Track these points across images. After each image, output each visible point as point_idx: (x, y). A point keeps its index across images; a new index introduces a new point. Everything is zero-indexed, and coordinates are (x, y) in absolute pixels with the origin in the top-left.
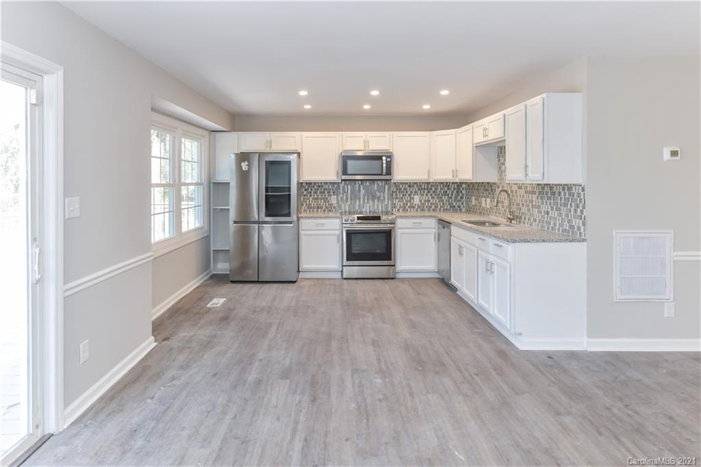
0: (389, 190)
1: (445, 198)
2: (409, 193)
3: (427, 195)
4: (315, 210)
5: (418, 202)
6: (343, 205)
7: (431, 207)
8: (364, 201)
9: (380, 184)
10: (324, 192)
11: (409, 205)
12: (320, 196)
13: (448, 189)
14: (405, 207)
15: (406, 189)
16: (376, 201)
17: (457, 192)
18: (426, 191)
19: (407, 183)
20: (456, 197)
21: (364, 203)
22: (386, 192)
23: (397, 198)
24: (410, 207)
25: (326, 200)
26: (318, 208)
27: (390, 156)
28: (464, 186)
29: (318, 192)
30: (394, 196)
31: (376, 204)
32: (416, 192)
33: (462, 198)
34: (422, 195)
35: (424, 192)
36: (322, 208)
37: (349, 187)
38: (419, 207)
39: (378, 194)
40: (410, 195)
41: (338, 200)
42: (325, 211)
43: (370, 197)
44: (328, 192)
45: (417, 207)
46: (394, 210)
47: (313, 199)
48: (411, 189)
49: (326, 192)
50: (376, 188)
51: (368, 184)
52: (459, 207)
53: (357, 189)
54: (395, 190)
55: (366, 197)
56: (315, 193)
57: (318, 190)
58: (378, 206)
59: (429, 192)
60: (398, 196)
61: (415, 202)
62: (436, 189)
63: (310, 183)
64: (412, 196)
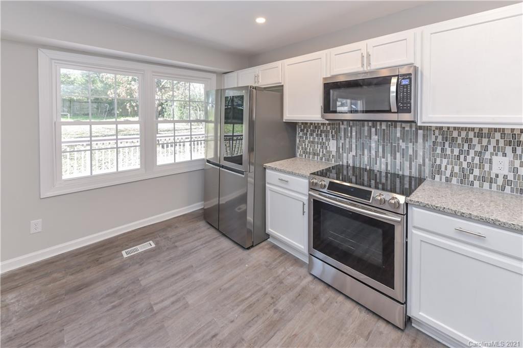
0: (426, 138)
2: (478, 148)
4: (311, 156)
5: (505, 172)
6: (345, 155)
8: (377, 152)
9: (408, 128)
10: (321, 135)
11: (477, 172)
12: (316, 140)
14: (466, 177)
15: (468, 141)
16: (398, 155)
19: (473, 129)
21: (377, 155)
22: (421, 143)
23: (445, 156)
24: (483, 179)
25: (322, 144)
26: (314, 154)
29: (315, 134)
30: (439, 151)
31: (397, 160)
32: (497, 149)
36: (318, 155)
37: (354, 129)
38: (508, 182)
39: (403, 145)
40: (479, 154)
41: (338, 148)
42: (321, 159)
43: (388, 148)
44: (326, 136)
45: (500, 181)
47: (309, 142)
48: (485, 141)
49: (323, 134)
50: (398, 135)
51: (384, 127)
53: (366, 134)
54: (440, 140)
55: (381, 148)
56: (311, 135)
57: (314, 131)
58: (402, 165)
60: (449, 152)
61: (495, 170)
63: (306, 123)
64: (487, 156)
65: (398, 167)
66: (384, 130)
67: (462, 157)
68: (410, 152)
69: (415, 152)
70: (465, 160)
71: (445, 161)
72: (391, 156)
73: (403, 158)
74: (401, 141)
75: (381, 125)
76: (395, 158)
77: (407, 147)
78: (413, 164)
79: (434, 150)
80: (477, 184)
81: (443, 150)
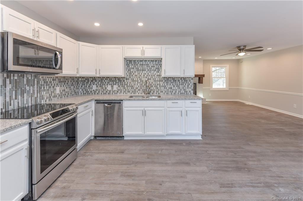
0: (38, 82)
1: (72, 87)
2: (53, 85)
3: (63, 86)
5: (59, 92)
7: (65, 94)
8: (11, 96)
9: (30, 78)
11: (53, 95)
13: (74, 81)
14: (50, 97)
15: (51, 82)
16: (25, 95)
17: (77, 83)
18: (63, 83)
20: (77, 87)
21: (11, 99)
22: (36, 86)
23: (44, 90)
24: (54, 97)
27: (61, 53)
28: (80, 79)
31: (25, 98)
32: (57, 84)
33: (79, 87)
34: (61, 86)
35: (62, 84)
38: (59, 95)
39: (28, 88)
40: (53, 87)
43: (19, 91)
45: (58, 95)
46: (42, 101)
48: (54, 82)
50: (25, 83)
51: (16, 78)
52: (78, 92)
53: (2, 84)
54: (43, 83)
55: (14, 92)
58: (27, 100)
59: (64, 84)
60: (46, 88)
61: (57, 92)
62: (68, 82)
64: (55, 88)
65: (25, 102)
66: (16, 80)
67: (49, 89)
68: (31, 92)
69: (34, 91)
70: (50, 91)
71: (45, 92)
72: (21, 96)
73: (28, 96)
74: (27, 86)
75: (14, 76)
76: (23, 98)
77: (30, 89)
78: (33, 98)
79: (41, 88)
80: (53, 99)
81: (44, 88)
